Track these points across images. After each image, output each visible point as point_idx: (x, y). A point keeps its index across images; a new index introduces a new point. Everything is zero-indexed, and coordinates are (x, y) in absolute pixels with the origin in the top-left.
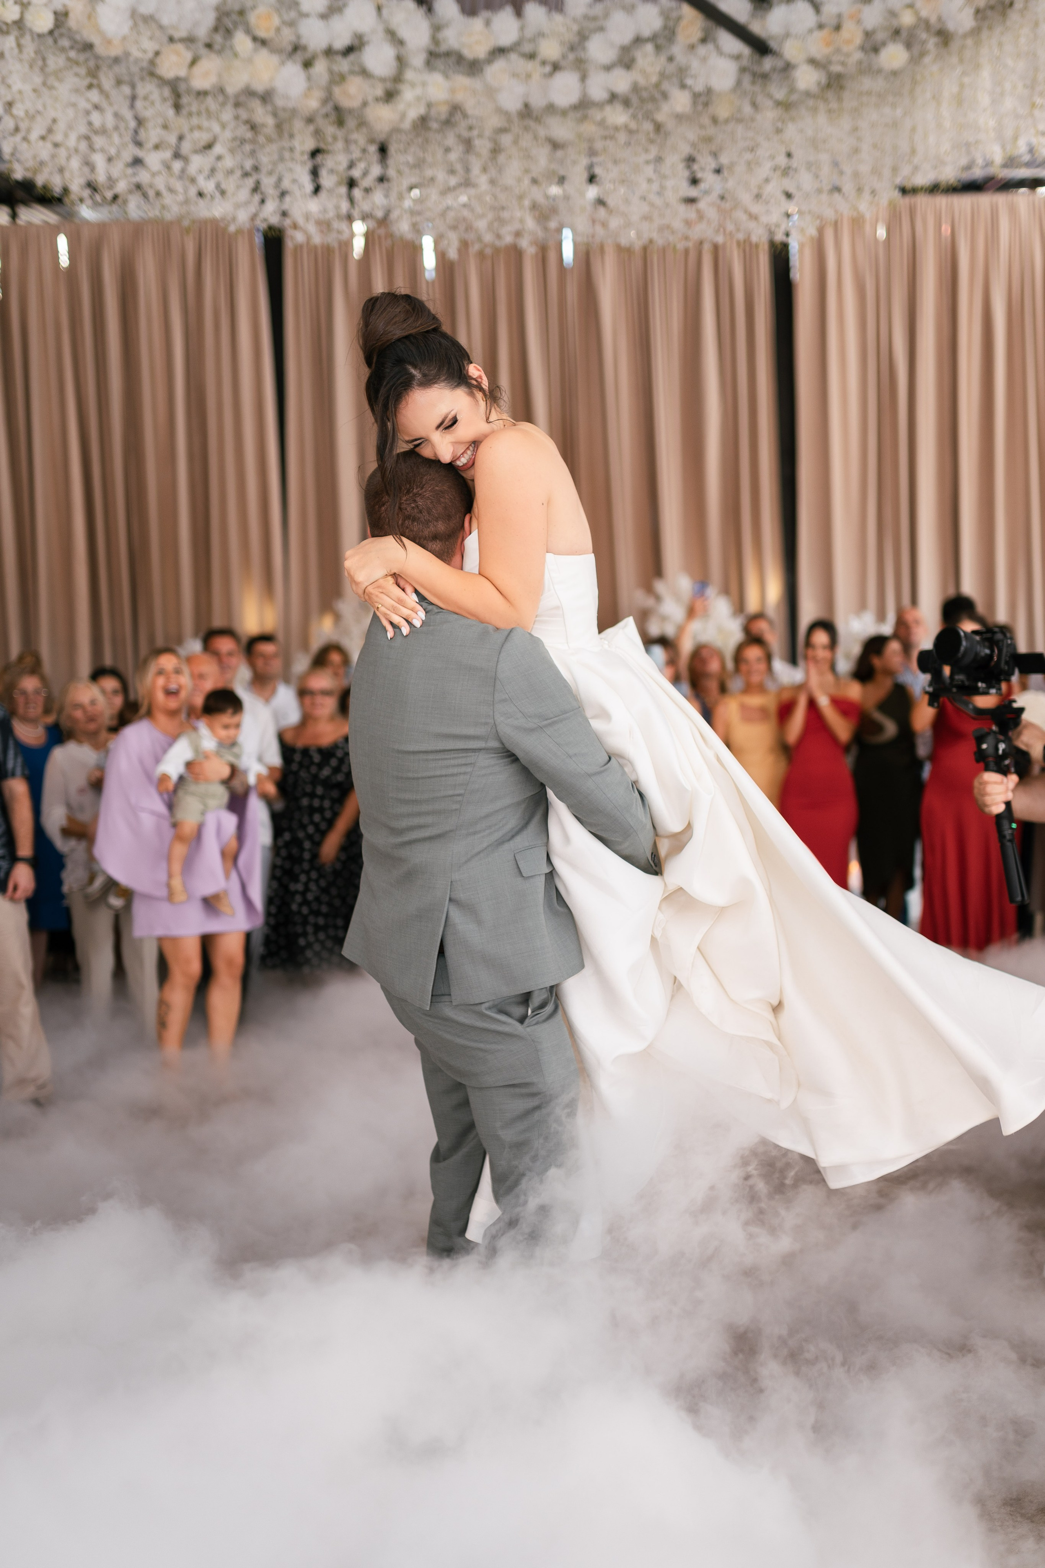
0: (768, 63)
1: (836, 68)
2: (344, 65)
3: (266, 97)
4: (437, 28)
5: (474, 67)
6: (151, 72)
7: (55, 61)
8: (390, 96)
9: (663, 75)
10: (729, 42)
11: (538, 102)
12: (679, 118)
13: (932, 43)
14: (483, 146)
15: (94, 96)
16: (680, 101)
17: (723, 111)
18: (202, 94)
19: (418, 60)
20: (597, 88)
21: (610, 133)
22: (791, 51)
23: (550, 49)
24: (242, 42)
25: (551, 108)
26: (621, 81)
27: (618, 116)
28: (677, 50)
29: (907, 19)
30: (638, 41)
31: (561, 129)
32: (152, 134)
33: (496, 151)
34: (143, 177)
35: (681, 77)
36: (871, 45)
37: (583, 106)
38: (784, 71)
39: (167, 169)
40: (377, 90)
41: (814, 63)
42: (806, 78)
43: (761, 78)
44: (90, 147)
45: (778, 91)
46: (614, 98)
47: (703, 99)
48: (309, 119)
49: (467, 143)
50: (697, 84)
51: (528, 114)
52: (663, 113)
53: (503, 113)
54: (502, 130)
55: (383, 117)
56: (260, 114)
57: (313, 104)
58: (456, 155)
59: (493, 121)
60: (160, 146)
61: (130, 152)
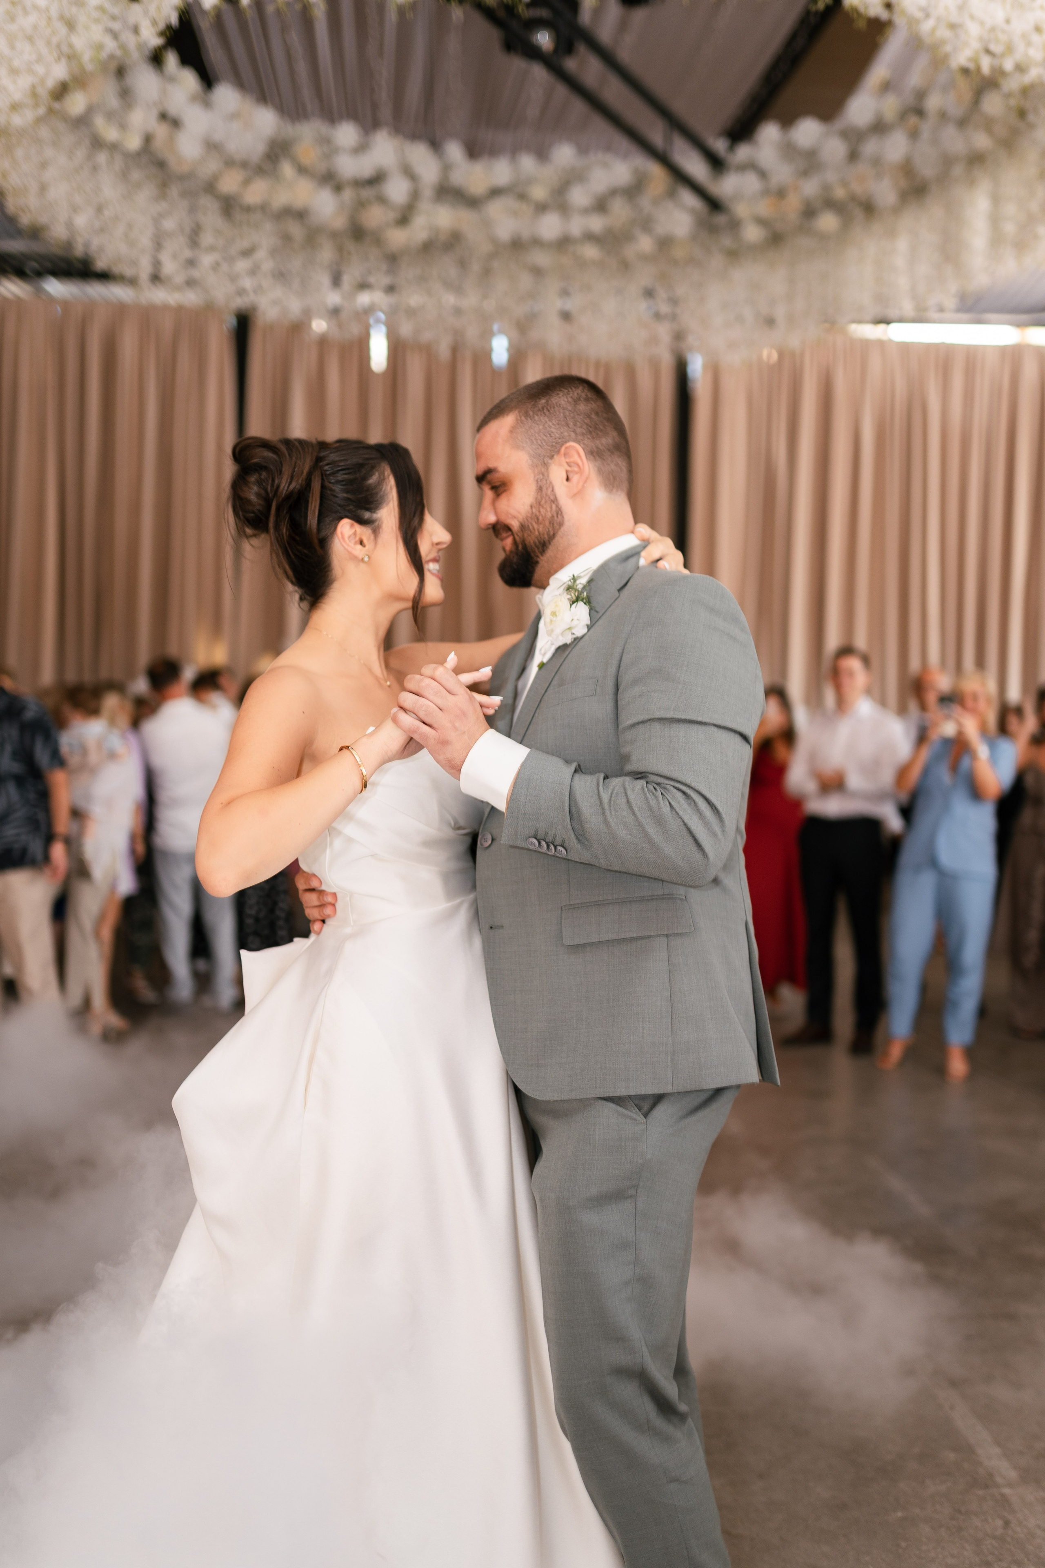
0: (721, 219)
1: (779, 227)
2: (367, 193)
3: (301, 215)
4: (446, 168)
5: (472, 202)
6: (210, 187)
7: (136, 175)
8: (404, 219)
9: (632, 222)
10: (689, 199)
11: (526, 234)
12: (645, 258)
13: (858, 213)
14: (476, 267)
15: (163, 206)
16: (645, 243)
17: (679, 253)
18: (248, 209)
19: (427, 192)
20: (577, 226)
21: (582, 264)
22: (741, 210)
23: (539, 193)
24: (287, 169)
25: (537, 242)
26: (596, 224)
27: (591, 252)
28: (645, 202)
29: (840, 193)
30: (614, 192)
31: (541, 258)
32: (207, 239)
33: (487, 272)
34: (196, 273)
35: (646, 224)
36: (809, 212)
37: (564, 243)
38: (735, 225)
39: (216, 267)
40: (391, 215)
41: (761, 221)
42: (752, 233)
43: (713, 230)
44: (158, 246)
45: (727, 241)
46: (590, 237)
47: (665, 243)
48: (334, 235)
49: (463, 264)
50: (661, 229)
51: (517, 245)
52: (630, 251)
53: (494, 241)
54: (492, 256)
55: (397, 238)
56: (296, 230)
57: (340, 223)
58: (453, 272)
59: (485, 248)
60: (212, 249)
61: (187, 253)
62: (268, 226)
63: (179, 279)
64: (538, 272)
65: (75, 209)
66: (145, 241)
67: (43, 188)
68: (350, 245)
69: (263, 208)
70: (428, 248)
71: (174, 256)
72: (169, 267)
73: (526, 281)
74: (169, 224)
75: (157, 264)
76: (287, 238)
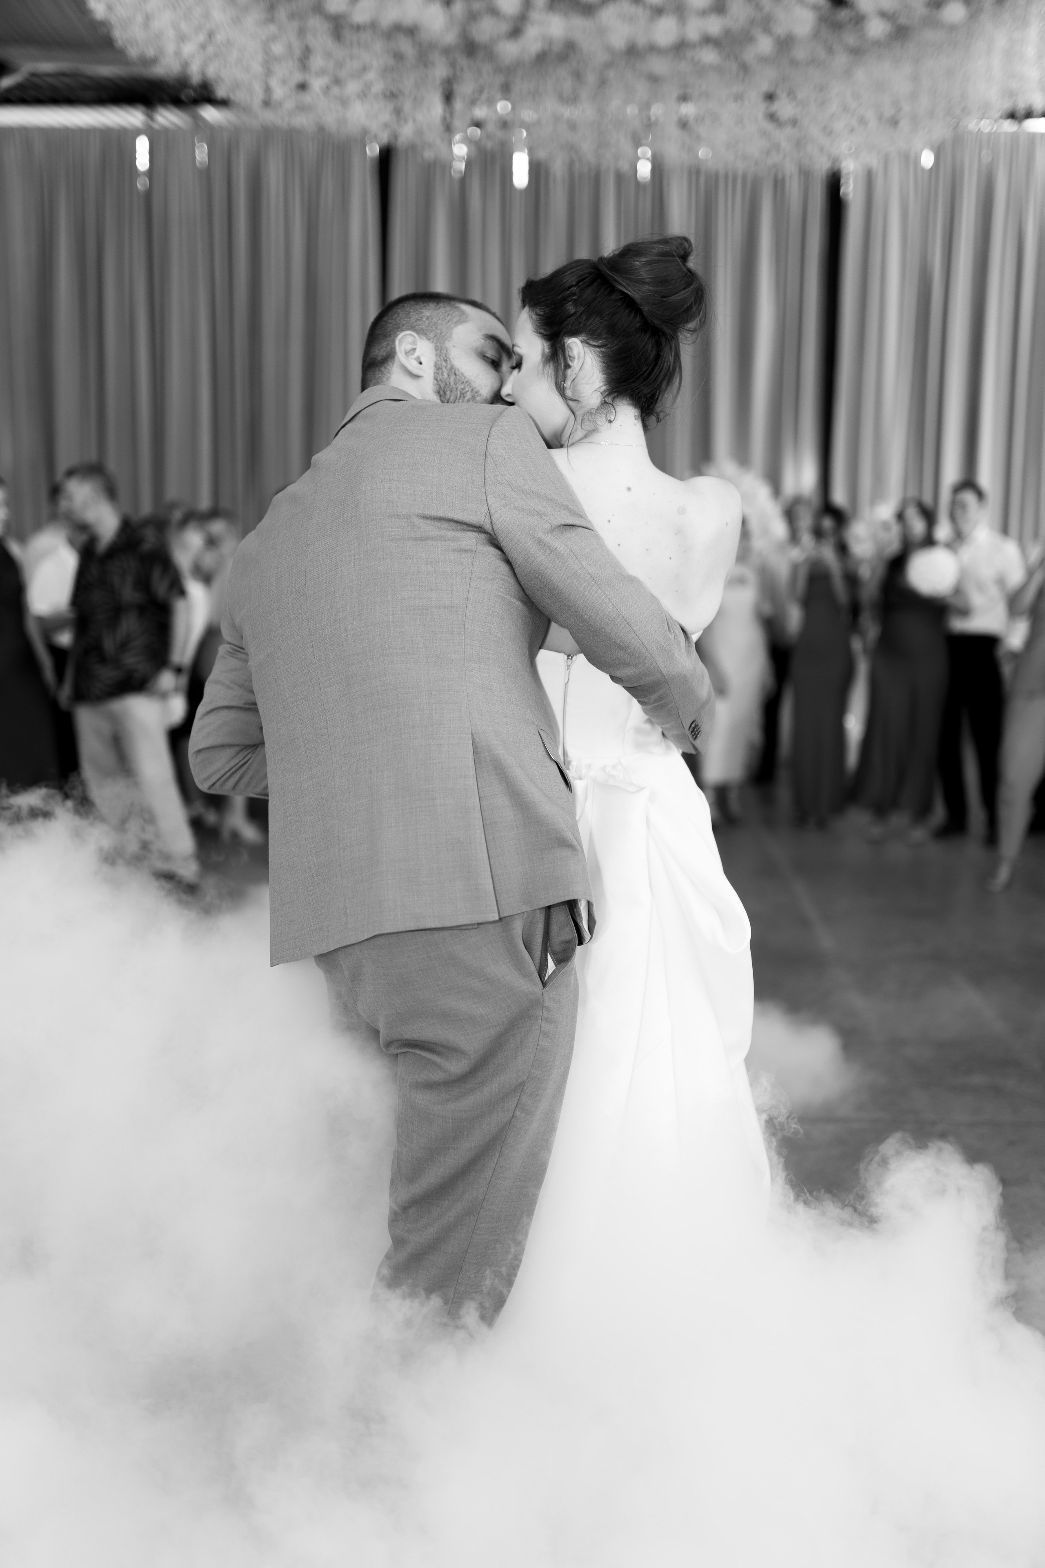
1: (903, 21)
2: (478, 5)
3: (411, 31)
5: (588, 9)
8: (516, 32)
9: (752, 22)
11: (641, 40)
12: (764, 60)
14: (591, 78)
15: (272, 29)
16: (765, 45)
17: (800, 53)
18: (358, 28)
19: (540, 1)
20: (694, 30)
21: (701, 70)
22: (864, 4)
25: (653, 48)
26: (714, 26)
27: (709, 56)
31: (658, 65)
32: (317, 61)
33: (603, 82)
34: (307, 98)
35: (766, 24)
36: (935, 3)
37: (680, 47)
38: (859, 20)
39: (327, 90)
40: (504, 27)
41: (884, 15)
42: (876, 28)
43: (837, 27)
44: (269, 72)
45: (850, 39)
46: (707, 40)
47: (785, 44)
48: (447, 51)
49: (578, 76)
50: (780, 30)
51: (633, 52)
52: (749, 55)
53: (610, 50)
54: (608, 65)
55: (509, 50)
56: (406, 46)
57: (450, 38)
58: (568, 85)
59: (601, 57)
60: (323, 72)
61: (298, 77)
62: (378, 46)
63: (289, 105)
64: (654, 79)
65: (182, 38)
66: (257, 67)
67: (148, 18)
68: (463, 61)
69: (373, 26)
70: (542, 58)
71: (284, 82)
72: (279, 92)
73: (642, 89)
74: (278, 48)
75: (268, 90)
76: (399, 56)
